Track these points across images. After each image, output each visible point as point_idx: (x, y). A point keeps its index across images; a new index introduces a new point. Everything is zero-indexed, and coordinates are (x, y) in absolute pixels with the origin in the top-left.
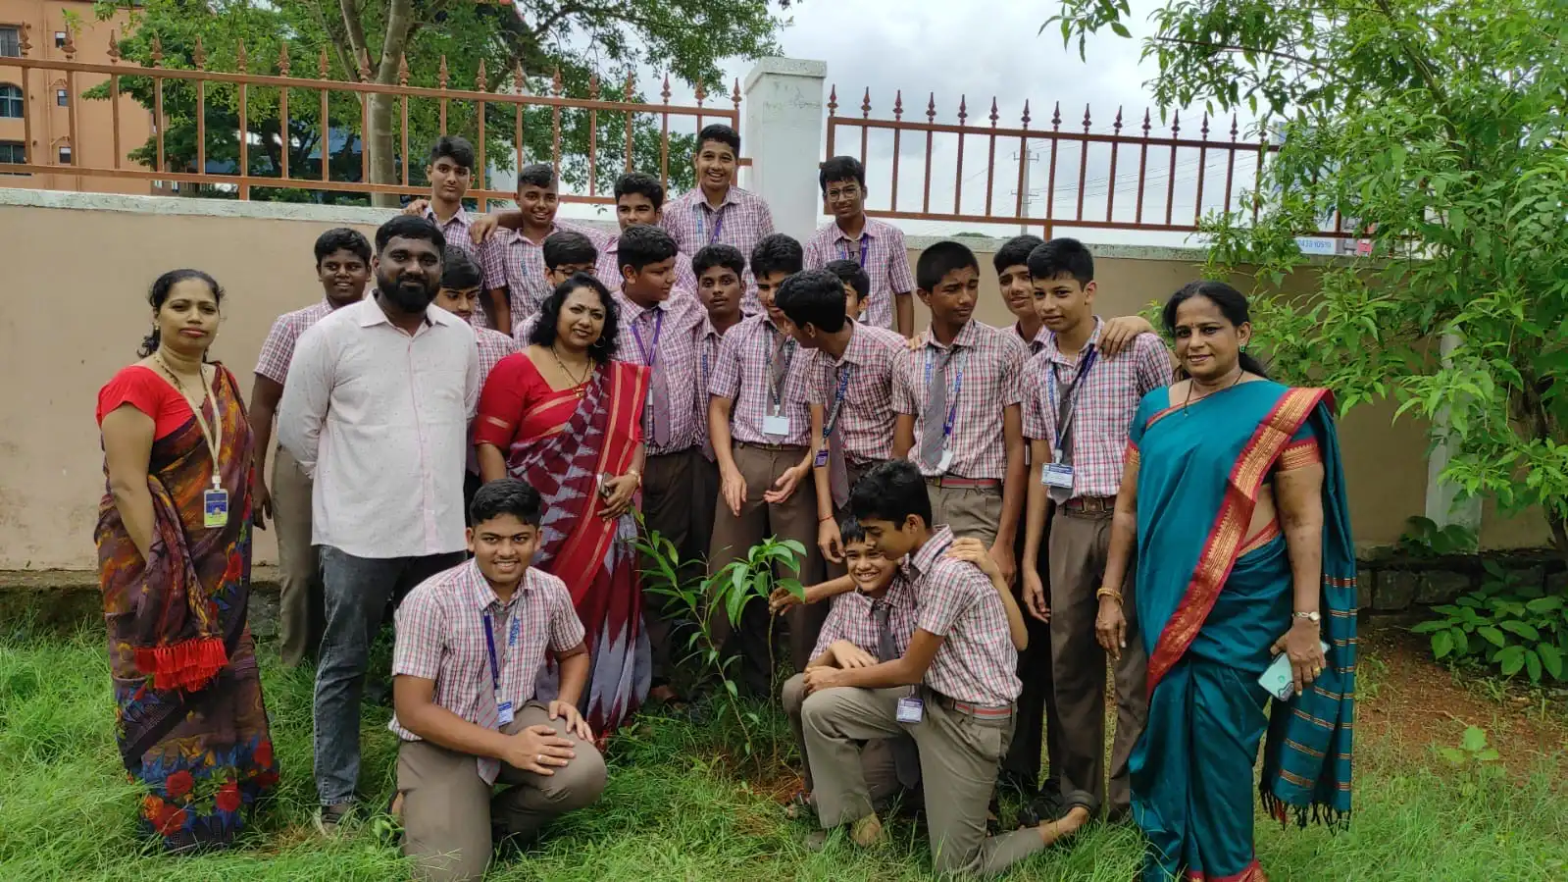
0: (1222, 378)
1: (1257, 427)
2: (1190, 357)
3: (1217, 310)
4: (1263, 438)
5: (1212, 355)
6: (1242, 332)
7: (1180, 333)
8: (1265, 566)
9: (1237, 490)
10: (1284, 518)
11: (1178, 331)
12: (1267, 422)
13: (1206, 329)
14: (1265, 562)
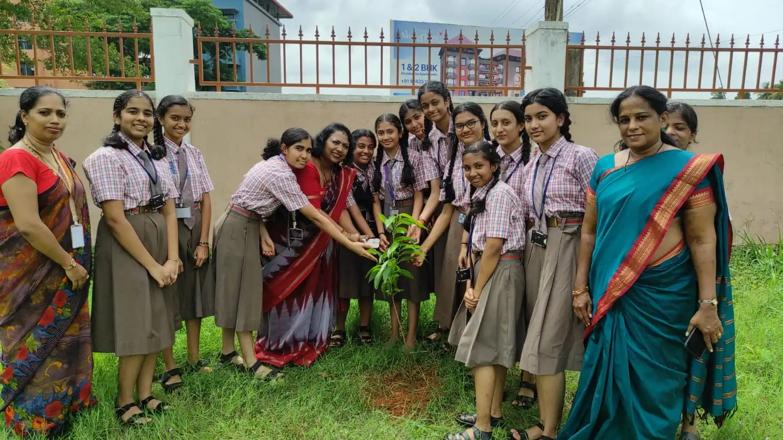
0: (650, 149)
1: (672, 181)
2: (629, 136)
3: (647, 104)
4: (676, 188)
5: (643, 134)
6: (663, 118)
7: (622, 121)
8: (674, 270)
9: (656, 222)
10: (688, 239)
11: (620, 119)
12: (679, 178)
13: (640, 117)
14: (674, 267)
